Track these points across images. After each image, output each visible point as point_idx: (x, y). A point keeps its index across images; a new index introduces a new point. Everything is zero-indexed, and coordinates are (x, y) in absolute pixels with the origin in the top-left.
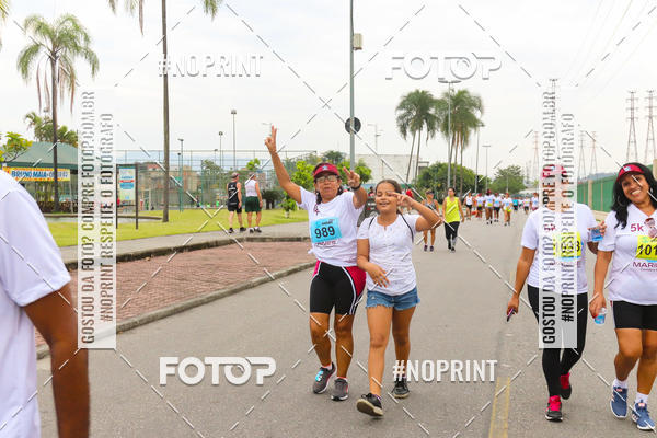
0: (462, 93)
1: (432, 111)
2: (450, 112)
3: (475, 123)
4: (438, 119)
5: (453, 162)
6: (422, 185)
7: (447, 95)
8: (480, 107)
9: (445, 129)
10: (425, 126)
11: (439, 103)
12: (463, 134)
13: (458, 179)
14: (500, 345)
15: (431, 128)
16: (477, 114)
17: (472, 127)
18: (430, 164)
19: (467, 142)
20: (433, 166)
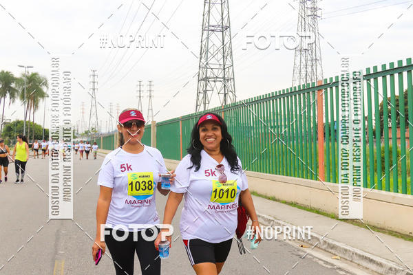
0: (34, 75)
1: (13, 85)
2: (25, 87)
3: (43, 95)
4: (17, 91)
5: (27, 120)
6: (6, 135)
7: (24, 75)
8: (46, 84)
9: (23, 97)
10: (8, 95)
11: (18, 81)
12: (34, 101)
13: (31, 131)
14: (57, 239)
15: (12, 96)
16: (44, 89)
17: (40, 97)
18: (12, 121)
19: (37, 106)
20: (14, 122)
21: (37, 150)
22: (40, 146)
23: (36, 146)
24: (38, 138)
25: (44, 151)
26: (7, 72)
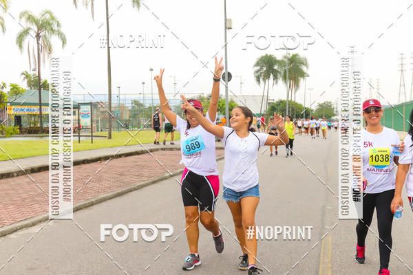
0: (294, 56)
1: (276, 67)
2: (287, 68)
3: (303, 74)
4: (280, 73)
5: (289, 99)
6: (269, 114)
7: (285, 57)
8: (306, 65)
9: (285, 78)
10: (272, 76)
11: (280, 63)
12: (295, 82)
13: (293, 110)
14: (323, 214)
15: (275, 78)
16: (304, 69)
17: (300, 76)
18: (275, 101)
19: (298, 86)
20: (277, 102)
24: (299, 116)
26: (270, 55)
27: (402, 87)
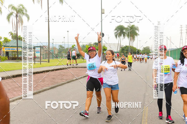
0: (133, 26)
1: (124, 31)
2: (129, 31)
3: (136, 34)
4: (126, 33)
5: (130, 45)
6: (122, 52)
7: (128, 26)
8: (138, 30)
9: (128, 36)
10: (122, 35)
11: (126, 29)
12: (133, 38)
13: (132, 50)
14: (145, 97)
15: (124, 36)
16: (137, 32)
17: (135, 35)
18: (124, 46)
19: (134, 39)
20: (125, 47)
21: (135, 58)
22: (136, 57)
23: (135, 56)
24: (135, 53)
25: (138, 58)
26: (122, 25)
27: (181, 40)
